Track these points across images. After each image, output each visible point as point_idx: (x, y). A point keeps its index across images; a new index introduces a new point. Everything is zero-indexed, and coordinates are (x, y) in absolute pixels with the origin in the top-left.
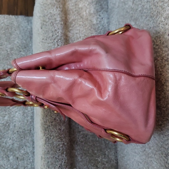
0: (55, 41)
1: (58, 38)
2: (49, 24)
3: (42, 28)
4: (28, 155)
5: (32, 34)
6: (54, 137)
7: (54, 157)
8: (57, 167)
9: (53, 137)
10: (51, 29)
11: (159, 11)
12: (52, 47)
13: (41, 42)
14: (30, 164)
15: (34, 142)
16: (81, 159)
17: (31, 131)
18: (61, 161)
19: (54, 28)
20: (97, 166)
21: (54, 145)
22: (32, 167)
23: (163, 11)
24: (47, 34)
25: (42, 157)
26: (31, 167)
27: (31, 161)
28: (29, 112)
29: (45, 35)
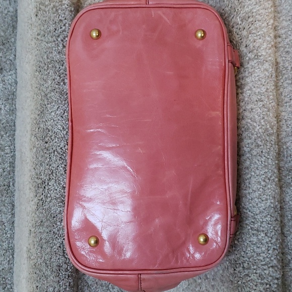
0: (59, 39)
1: (63, 34)
2: (51, 9)
3: (37, 15)
4: (4, 227)
6: (52, 199)
7: (50, 231)
8: (55, 247)
9: (50, 199)
10: (52, 18)
11: (233, 5)
12: (54, 49)
13: (35, 38)
14: (7, 242)
15: (13, 206)
17: (9, 186)
18: (62, 238)
19: (58, 18)
21: (52, 212)
22: (10, 245)
23: (240, 6)
24: (46, 26)
25: (31, 231)
26: (9, 247)
27: (9, 236)
28: (7, 155)
29: (42, 28)
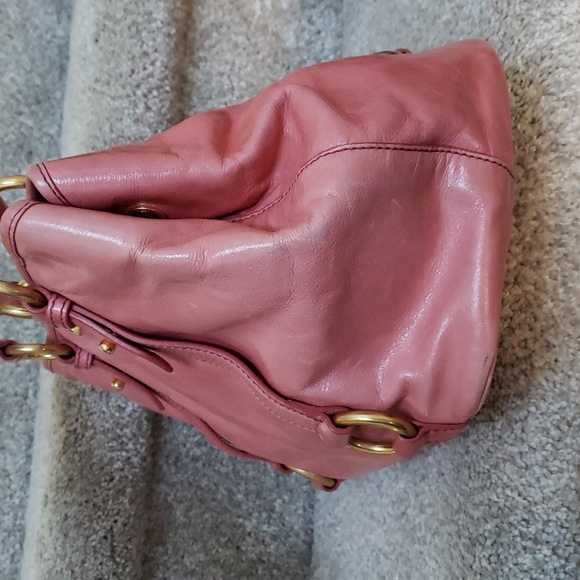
0: (139, 93)
1: (148, 83)
2: (126, 29)
3: (97, 41)
4: (7, 481)
5: (67, 58)
6: (95, 433)
7: (86, 502)
8: (94, 537)
9: (92, 431)
10: (128, 47)
11: (509, 31)
12: (126, 111)
13: (89, 88)
14: (11, 514)
15: (31, 439)
16: (185, 516)
17: (26, 398)
18: (112, 520)
19: (141, 47)
20: (238, 548)
21: (94, 460)
22: (18, 522)
23: (524, 32)
24: (112, 65)
26: (14, 525)
27: (17, 501)
28: (28, 332)
29: (106, 68)
